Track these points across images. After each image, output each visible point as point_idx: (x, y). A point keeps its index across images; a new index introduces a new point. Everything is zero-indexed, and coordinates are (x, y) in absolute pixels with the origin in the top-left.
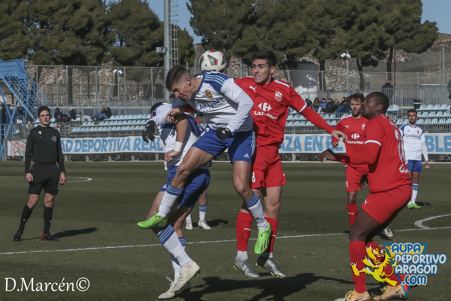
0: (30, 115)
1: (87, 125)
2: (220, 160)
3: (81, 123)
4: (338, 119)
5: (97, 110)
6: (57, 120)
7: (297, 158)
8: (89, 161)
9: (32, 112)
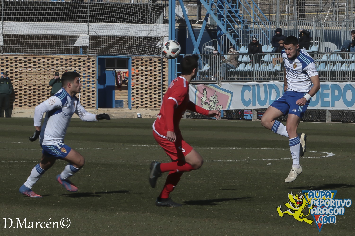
0: (228, 40)
1: (329, 60)
3: (318, 55)
6: (275, 49)
8: (332, 122)
9: (233, 34)
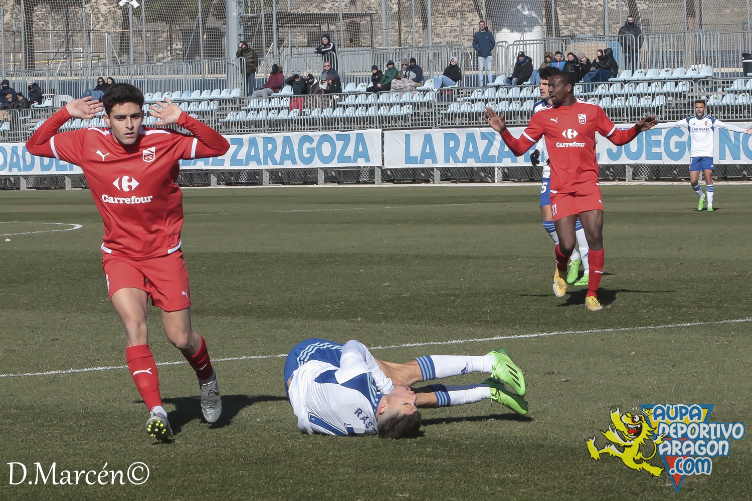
2: (344, 183)
4: (589, 96)
5: (86, 83)
6: (4, 105)
7: (506, 178)
8: (73, 189)
